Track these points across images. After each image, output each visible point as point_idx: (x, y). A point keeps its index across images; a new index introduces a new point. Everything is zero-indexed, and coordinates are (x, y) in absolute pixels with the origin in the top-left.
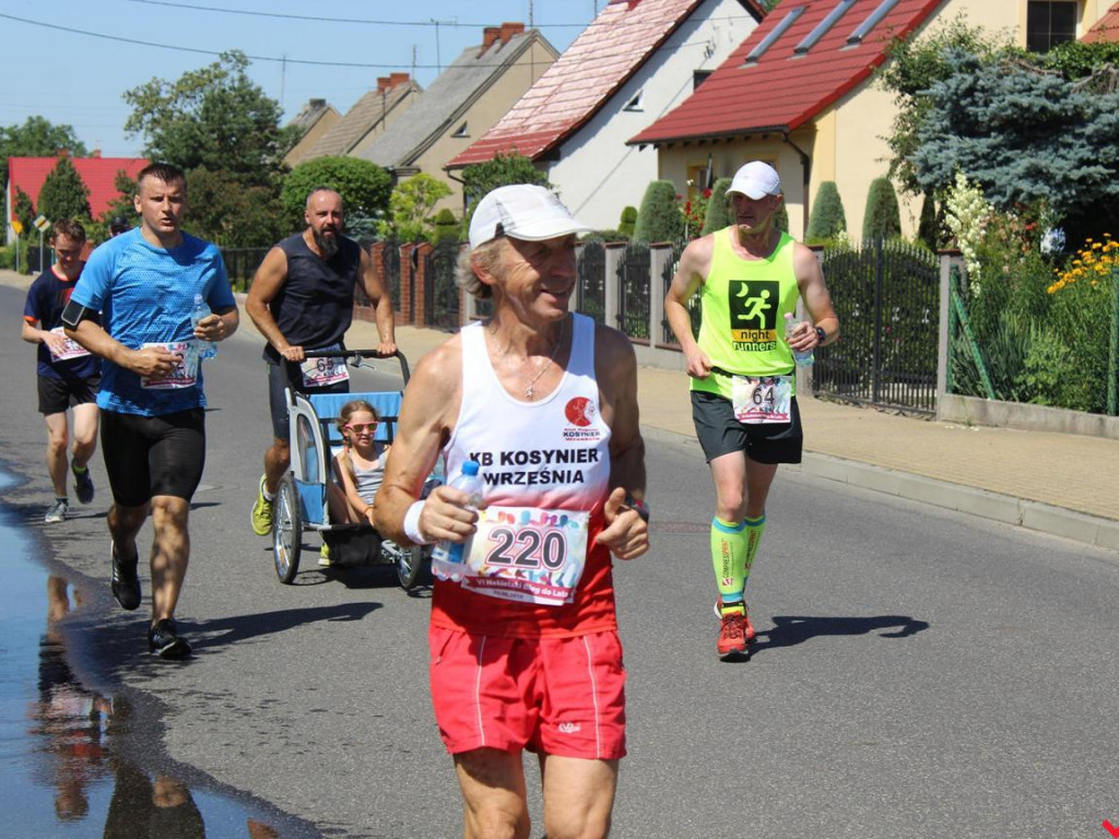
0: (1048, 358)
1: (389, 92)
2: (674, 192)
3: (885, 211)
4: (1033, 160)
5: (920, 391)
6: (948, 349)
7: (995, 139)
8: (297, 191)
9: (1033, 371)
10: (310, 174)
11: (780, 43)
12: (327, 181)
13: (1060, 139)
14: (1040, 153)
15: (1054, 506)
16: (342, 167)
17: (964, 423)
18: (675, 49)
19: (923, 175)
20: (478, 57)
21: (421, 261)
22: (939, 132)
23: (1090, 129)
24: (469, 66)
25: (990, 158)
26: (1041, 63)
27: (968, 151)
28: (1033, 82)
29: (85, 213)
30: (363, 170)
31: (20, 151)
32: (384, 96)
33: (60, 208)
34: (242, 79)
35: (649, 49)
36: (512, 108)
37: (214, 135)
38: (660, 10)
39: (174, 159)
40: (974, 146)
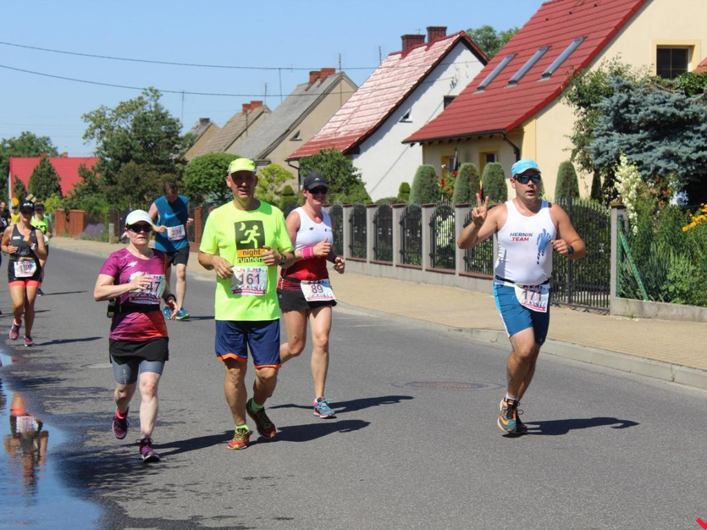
0: (682, 273)
1: (250, 113)
2: (434, 172)
3: (569, 183)
4: (667, 148)
5: (599, 296)
6: (618, 268)
7: (643, 134)
8: (193, 175)
9: (673, 282)
10: (201, 164)
11: (498, 78)
12: (212, 168)
13: (684, 134)
14: (672, 143)
15: (695, 368)
16: (222, 159)
17: (628, 316)
18: (432, 82)
19: (596, 159)
20: (306, 90)
22: (606, 130)
23: (703, 127)
24: (301, 95)
25: (640, 146)
26: (670, 86)
27: (625, 142)
28: (666, 98)
29: (58, 193)
31: (17, 154)
32: (247, 115)
33: (43, 189)
34: (156, 106)
35: (415, 82)
36: (328, 122)
37: (139, 142)
38: (422, 58)
39: (115, 157)
40: (629, 139)
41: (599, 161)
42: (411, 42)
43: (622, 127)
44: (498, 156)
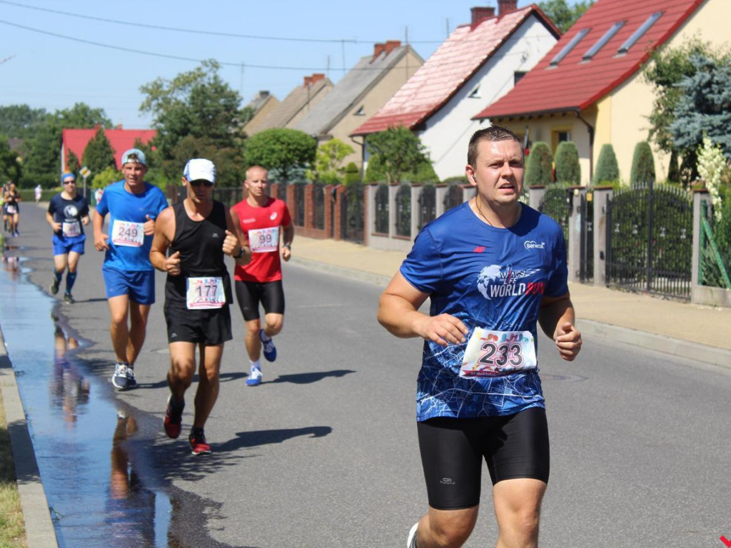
1: (312, 86)
3: (645, 164)
6: (700, 255)
7: (726, 115)
8: (255, 151)
10: (263, 140)
11: (573, 53)
12: (274, 144)
16: (284, 135)
17: (711, 305)
18: (501, 57)
19: (677, 139)
20: (371, 63)
21: (338, 197)
22: (688, 111)
24: (365, 69)
25: (723, 128)
27: (707, 124)
29: (113, 166)
30: (298, 137)
31: (70, 125)
32: (309, 89)
33: (97, 162)
34: (215, 78)
35: (485, 57)
36: (393, 96)
37: (198, 115)
38: (492, 31)
39: (172, 130)
40: (711, 121)
41: (680, 142)
42: (480, 15)
43: (704, 107)
44: (570, 135)
